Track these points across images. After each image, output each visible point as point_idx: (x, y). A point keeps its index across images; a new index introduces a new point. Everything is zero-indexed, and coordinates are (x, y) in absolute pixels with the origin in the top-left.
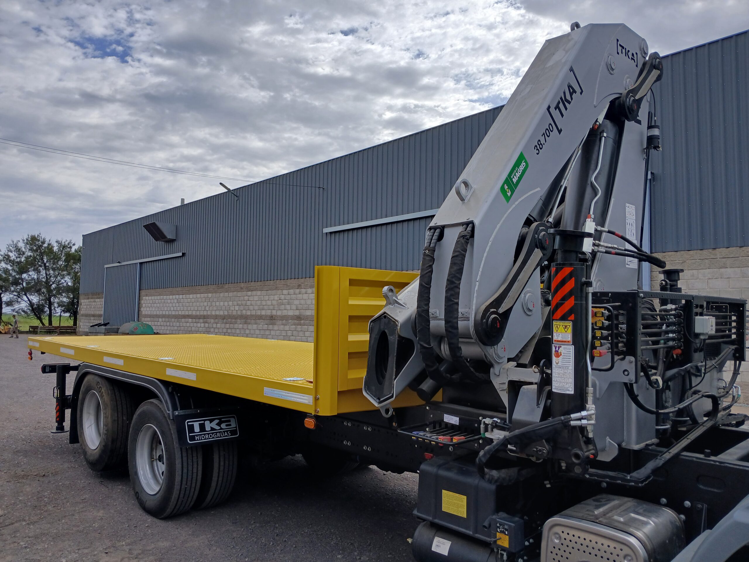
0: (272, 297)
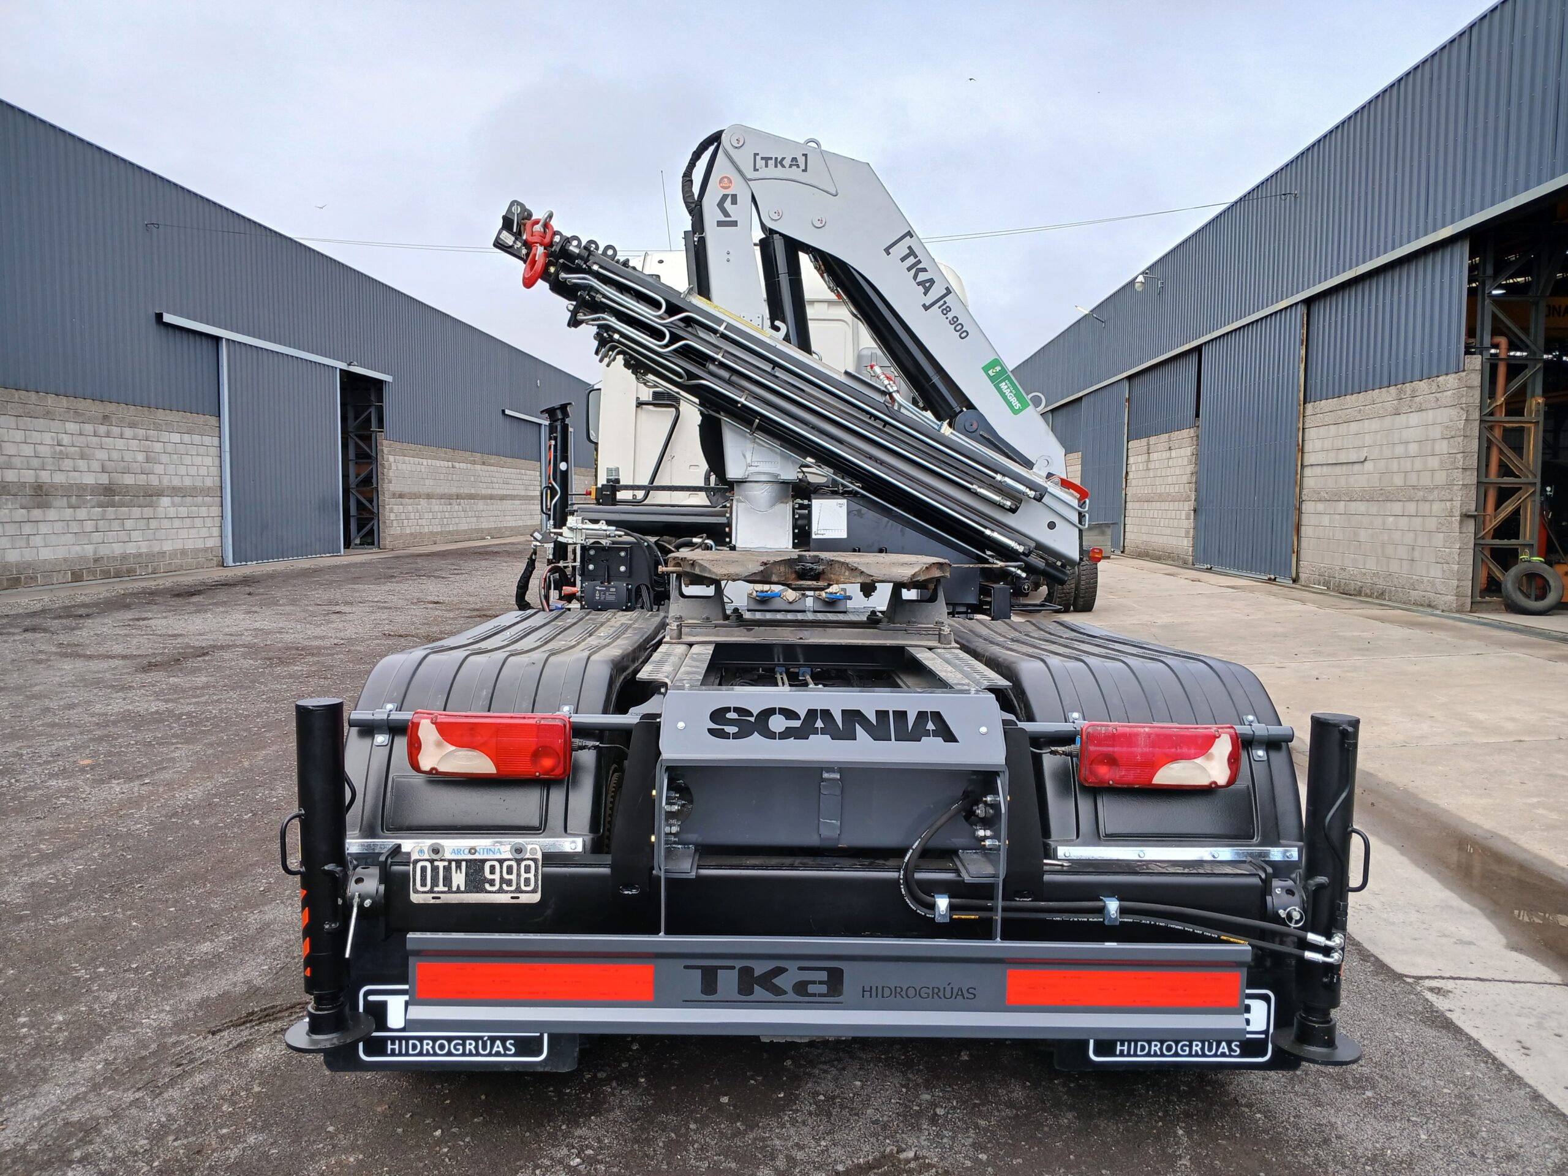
0: (36, 437)
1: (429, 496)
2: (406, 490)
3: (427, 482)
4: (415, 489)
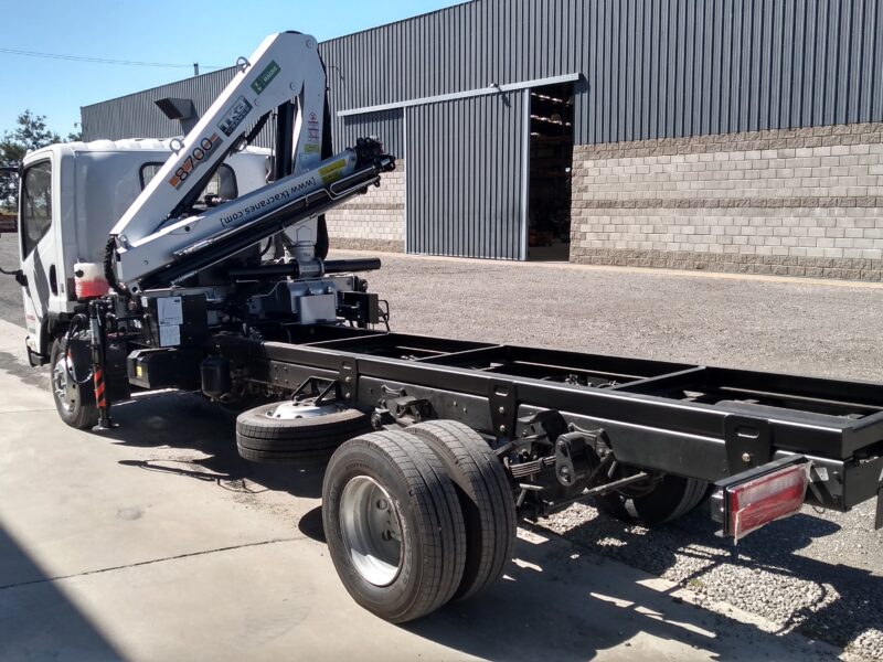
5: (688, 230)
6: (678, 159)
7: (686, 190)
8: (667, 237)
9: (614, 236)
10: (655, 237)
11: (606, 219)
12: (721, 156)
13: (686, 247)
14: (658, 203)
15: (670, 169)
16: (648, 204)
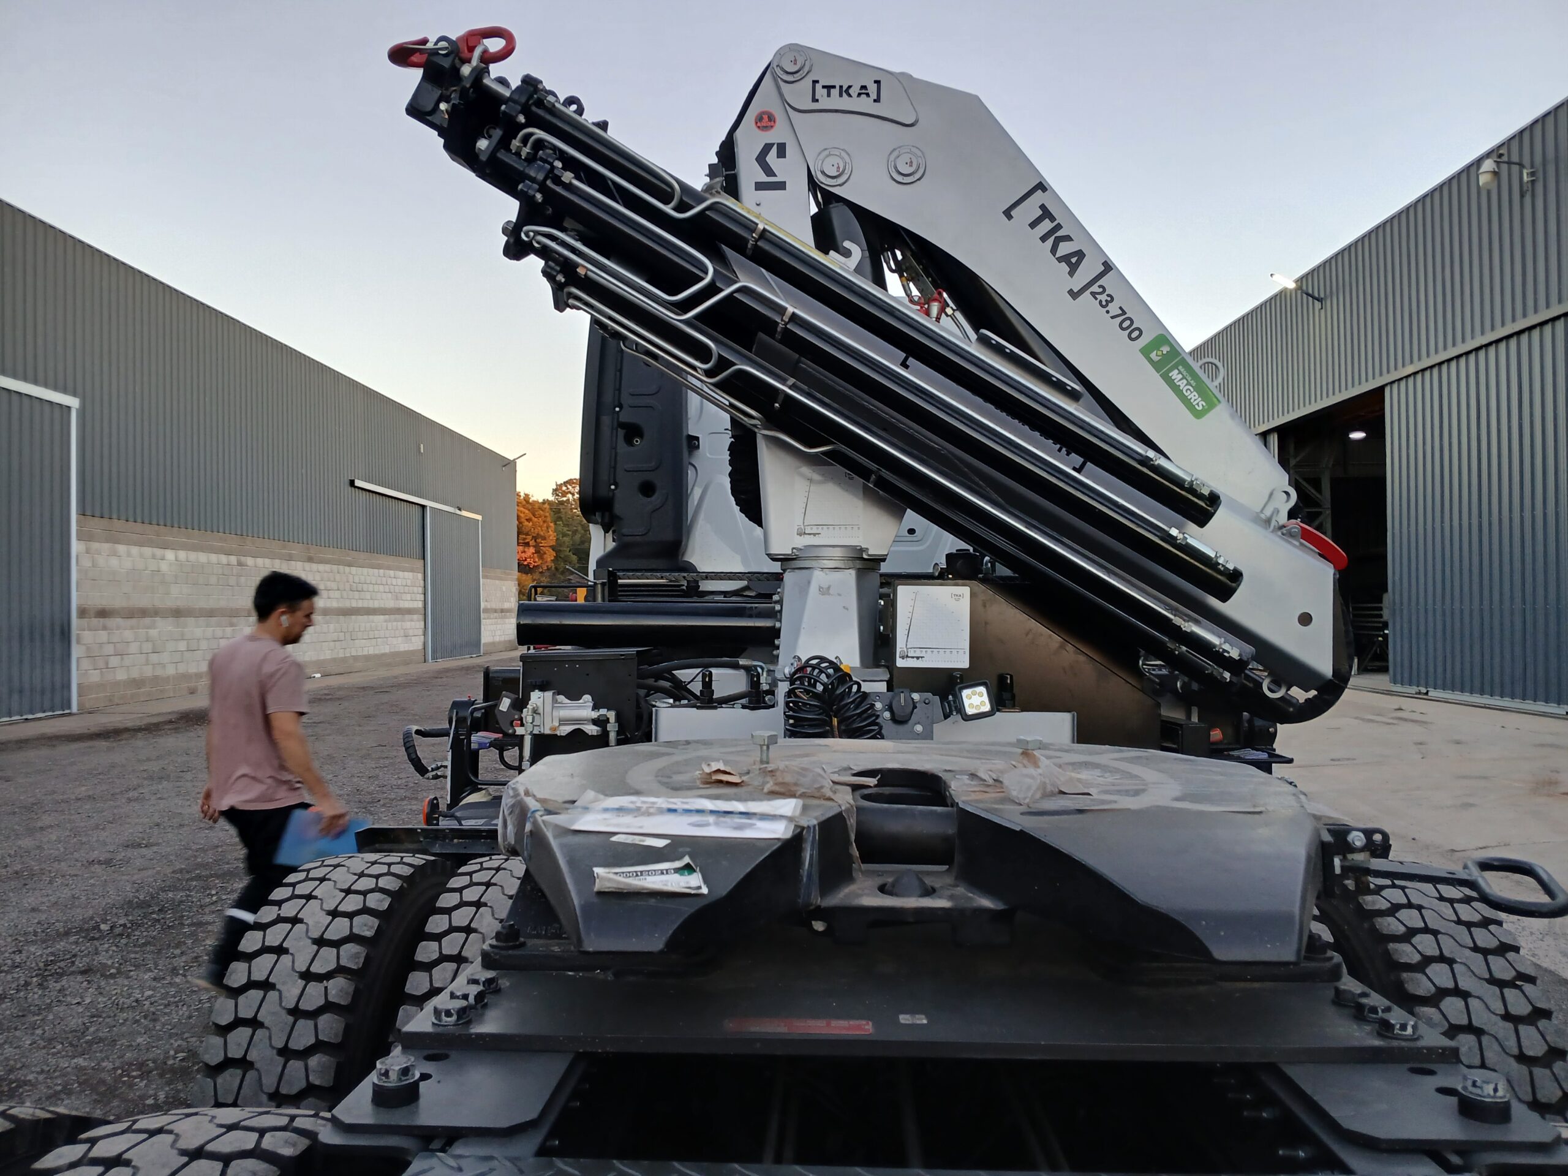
1: (177, 613)
2: (118, 603)
3: (175, 590)
4: (143, 601)
5: (182, 646)
6: (170, 555)
7: (178, 595)
8: (165, 657)
9: (114, 661)
10: (154, 658)
11: (103, 636)
12: (203, 557)
13: (182, 668)
14: (155, 613)
15: (164, 567)
16: (143, 613)
